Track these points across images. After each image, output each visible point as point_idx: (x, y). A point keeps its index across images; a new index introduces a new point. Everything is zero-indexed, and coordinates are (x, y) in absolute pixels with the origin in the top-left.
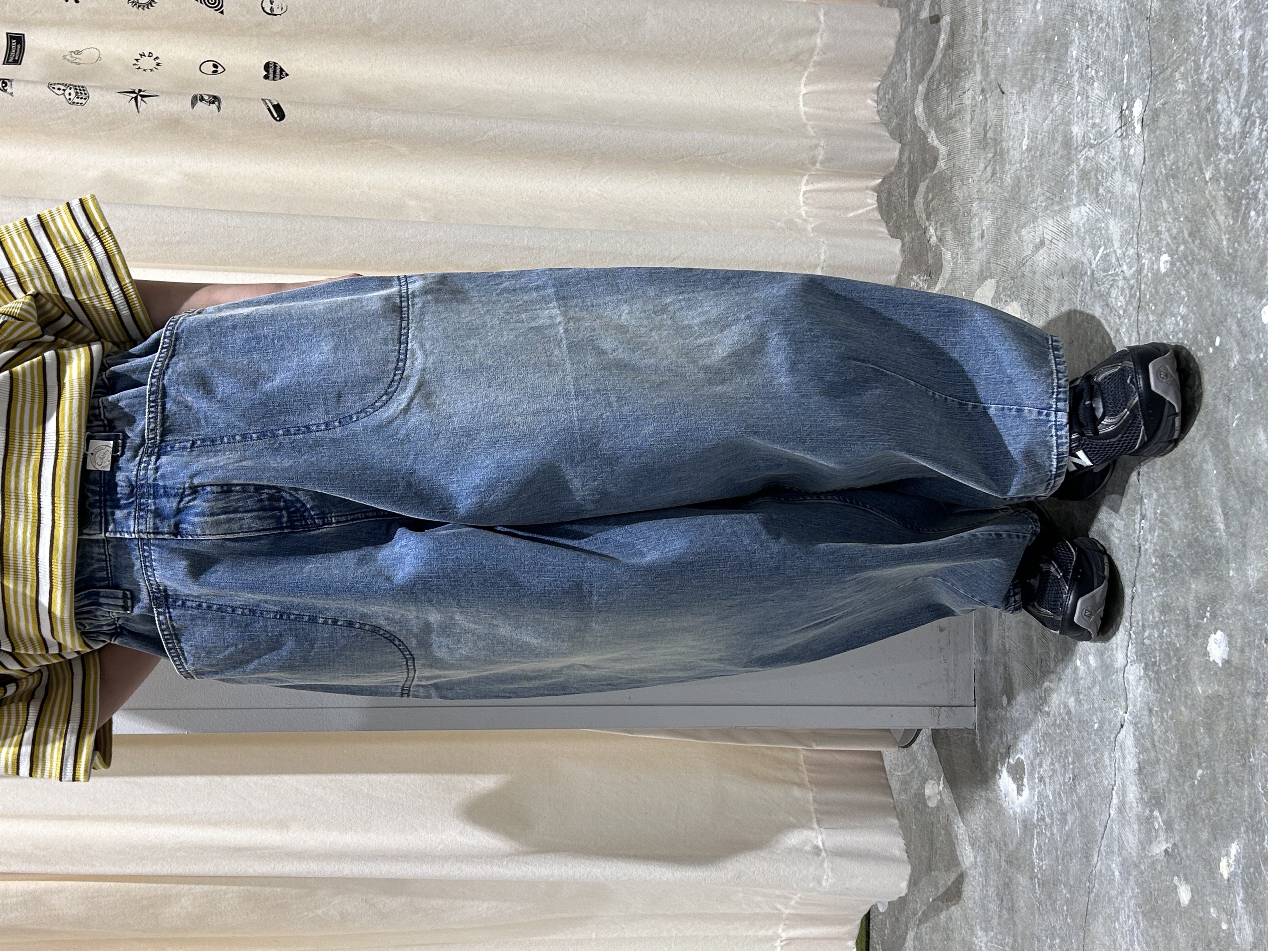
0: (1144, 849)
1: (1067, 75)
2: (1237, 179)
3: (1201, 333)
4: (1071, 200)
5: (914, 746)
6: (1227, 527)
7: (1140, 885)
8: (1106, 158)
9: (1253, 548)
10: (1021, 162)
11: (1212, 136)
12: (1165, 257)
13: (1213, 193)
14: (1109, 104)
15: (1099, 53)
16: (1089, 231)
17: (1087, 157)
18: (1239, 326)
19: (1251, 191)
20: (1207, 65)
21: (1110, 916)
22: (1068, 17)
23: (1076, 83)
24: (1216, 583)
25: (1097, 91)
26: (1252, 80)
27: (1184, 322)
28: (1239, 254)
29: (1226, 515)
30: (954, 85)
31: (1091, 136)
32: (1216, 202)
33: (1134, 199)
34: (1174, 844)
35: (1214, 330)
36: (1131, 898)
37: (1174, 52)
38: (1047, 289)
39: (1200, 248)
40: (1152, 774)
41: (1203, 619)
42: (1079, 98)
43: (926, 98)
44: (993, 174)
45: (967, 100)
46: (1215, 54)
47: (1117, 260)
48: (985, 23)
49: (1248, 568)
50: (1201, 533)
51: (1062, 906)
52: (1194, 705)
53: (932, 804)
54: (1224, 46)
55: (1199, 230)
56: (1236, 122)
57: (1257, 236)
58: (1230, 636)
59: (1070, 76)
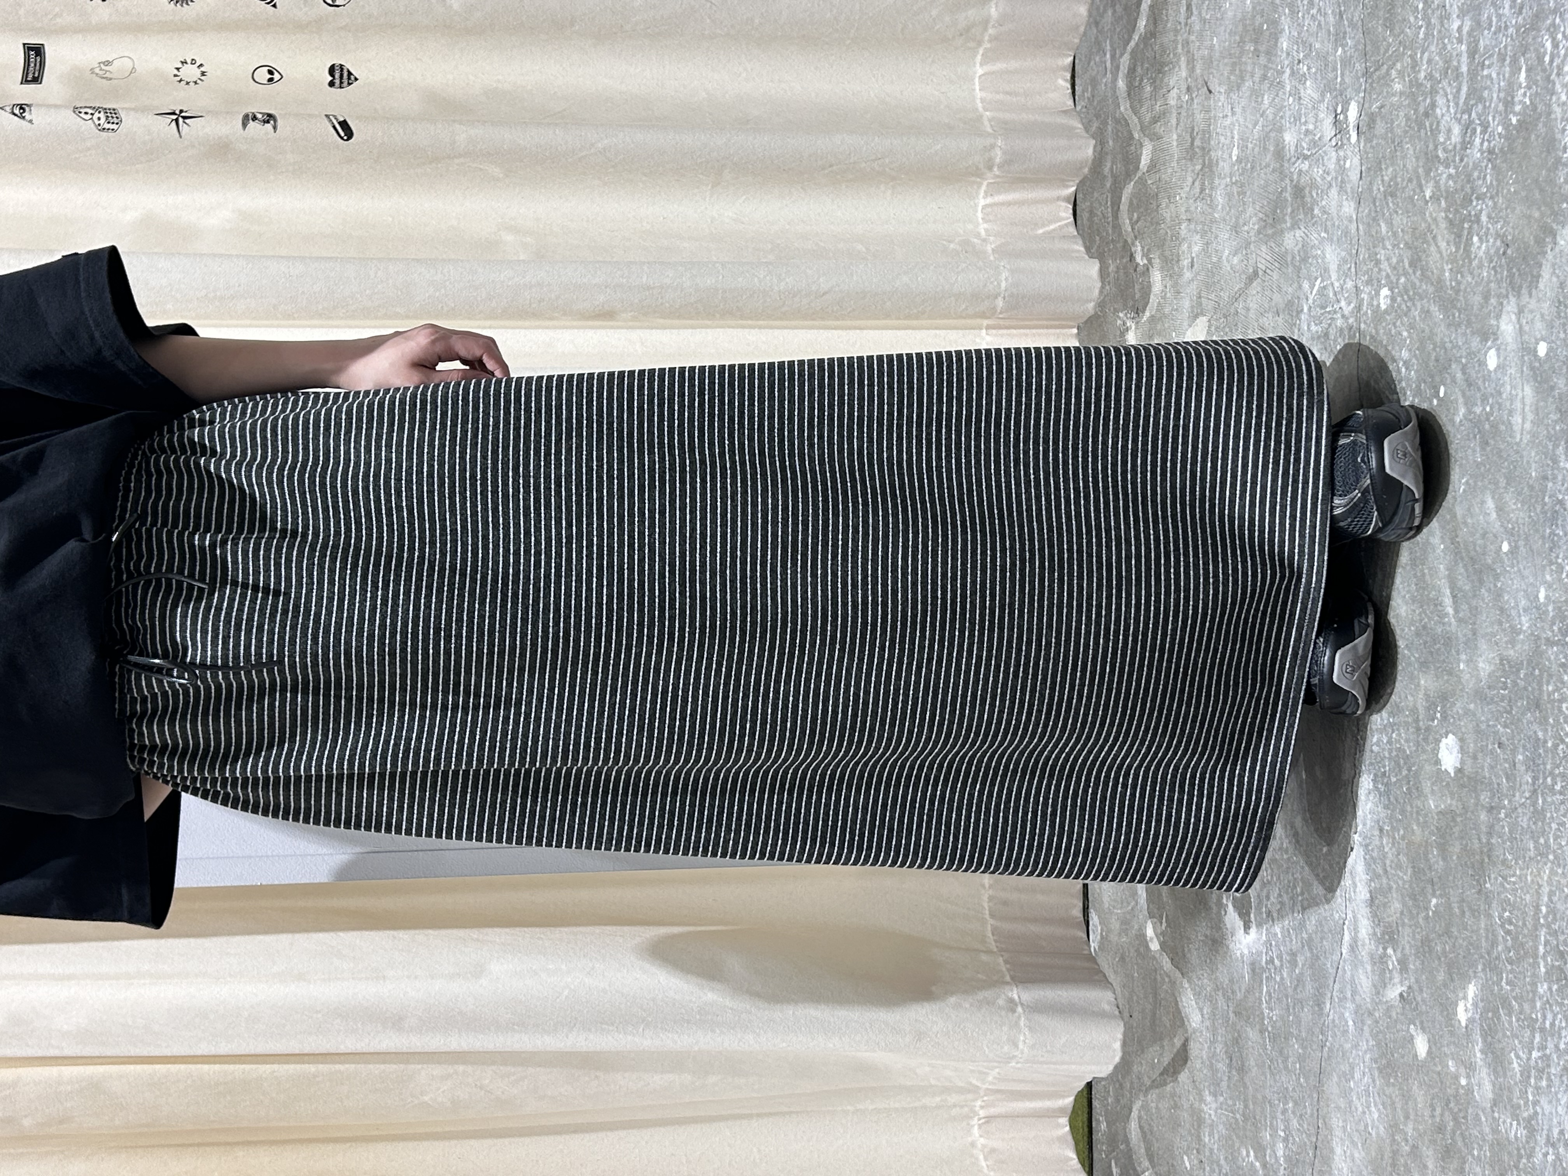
0: (1378, 993)
1: (1278, 72)
2: (1458, 197)
3: (1425, 382)
4: (1286, 222)
6: (1456, 611)
7: (1374, 1036)
8: (1321, 172)
9: (1483, 637)
10: (1231, 175)
11: (1431, 147)
12: (1385, 292)
13: (1434, 215)
14: (1323, 107)
15: (1311, 45)
16: (1305, 260)
17: (1300, 171)
18: (1464, 373)
19: (1473, 213)
20: (1425, 62)
21: (1344, 1075)
22: (1277, 1)
23: (1287, 81)
24: (1446, 678)
25: (1310, 91)
26: (1471, 79)
27: (1407, 369)
28: (1462, 287)
29: (1454, 597)
30: (1158, 82)
31: (1305, 145)
32: (1437, 225)
33: (1351, 221)
34: (1410, 987)
35: (1437, 379)
36: (1366, 1052)
37: (1389, 45)
39: (1421, 281)
40: (1385, 905)
41: (1433, 720)
42: (1291, 99)
44: (1202, 190)
45: (1172, 98)
46: (1433, 48)
47: (1335, 294)
48: (1189, 6)
49: (1480, 659)
50: (1430, 619)
51: (1294, 1063)
52: (1426, 822)
53: (1155, 946)
54: (1442, 38)
55: (1420, 259)
56: (1456, 130)
57: (1481, 266)
58: (1462, 740)
59: (1281, 73)
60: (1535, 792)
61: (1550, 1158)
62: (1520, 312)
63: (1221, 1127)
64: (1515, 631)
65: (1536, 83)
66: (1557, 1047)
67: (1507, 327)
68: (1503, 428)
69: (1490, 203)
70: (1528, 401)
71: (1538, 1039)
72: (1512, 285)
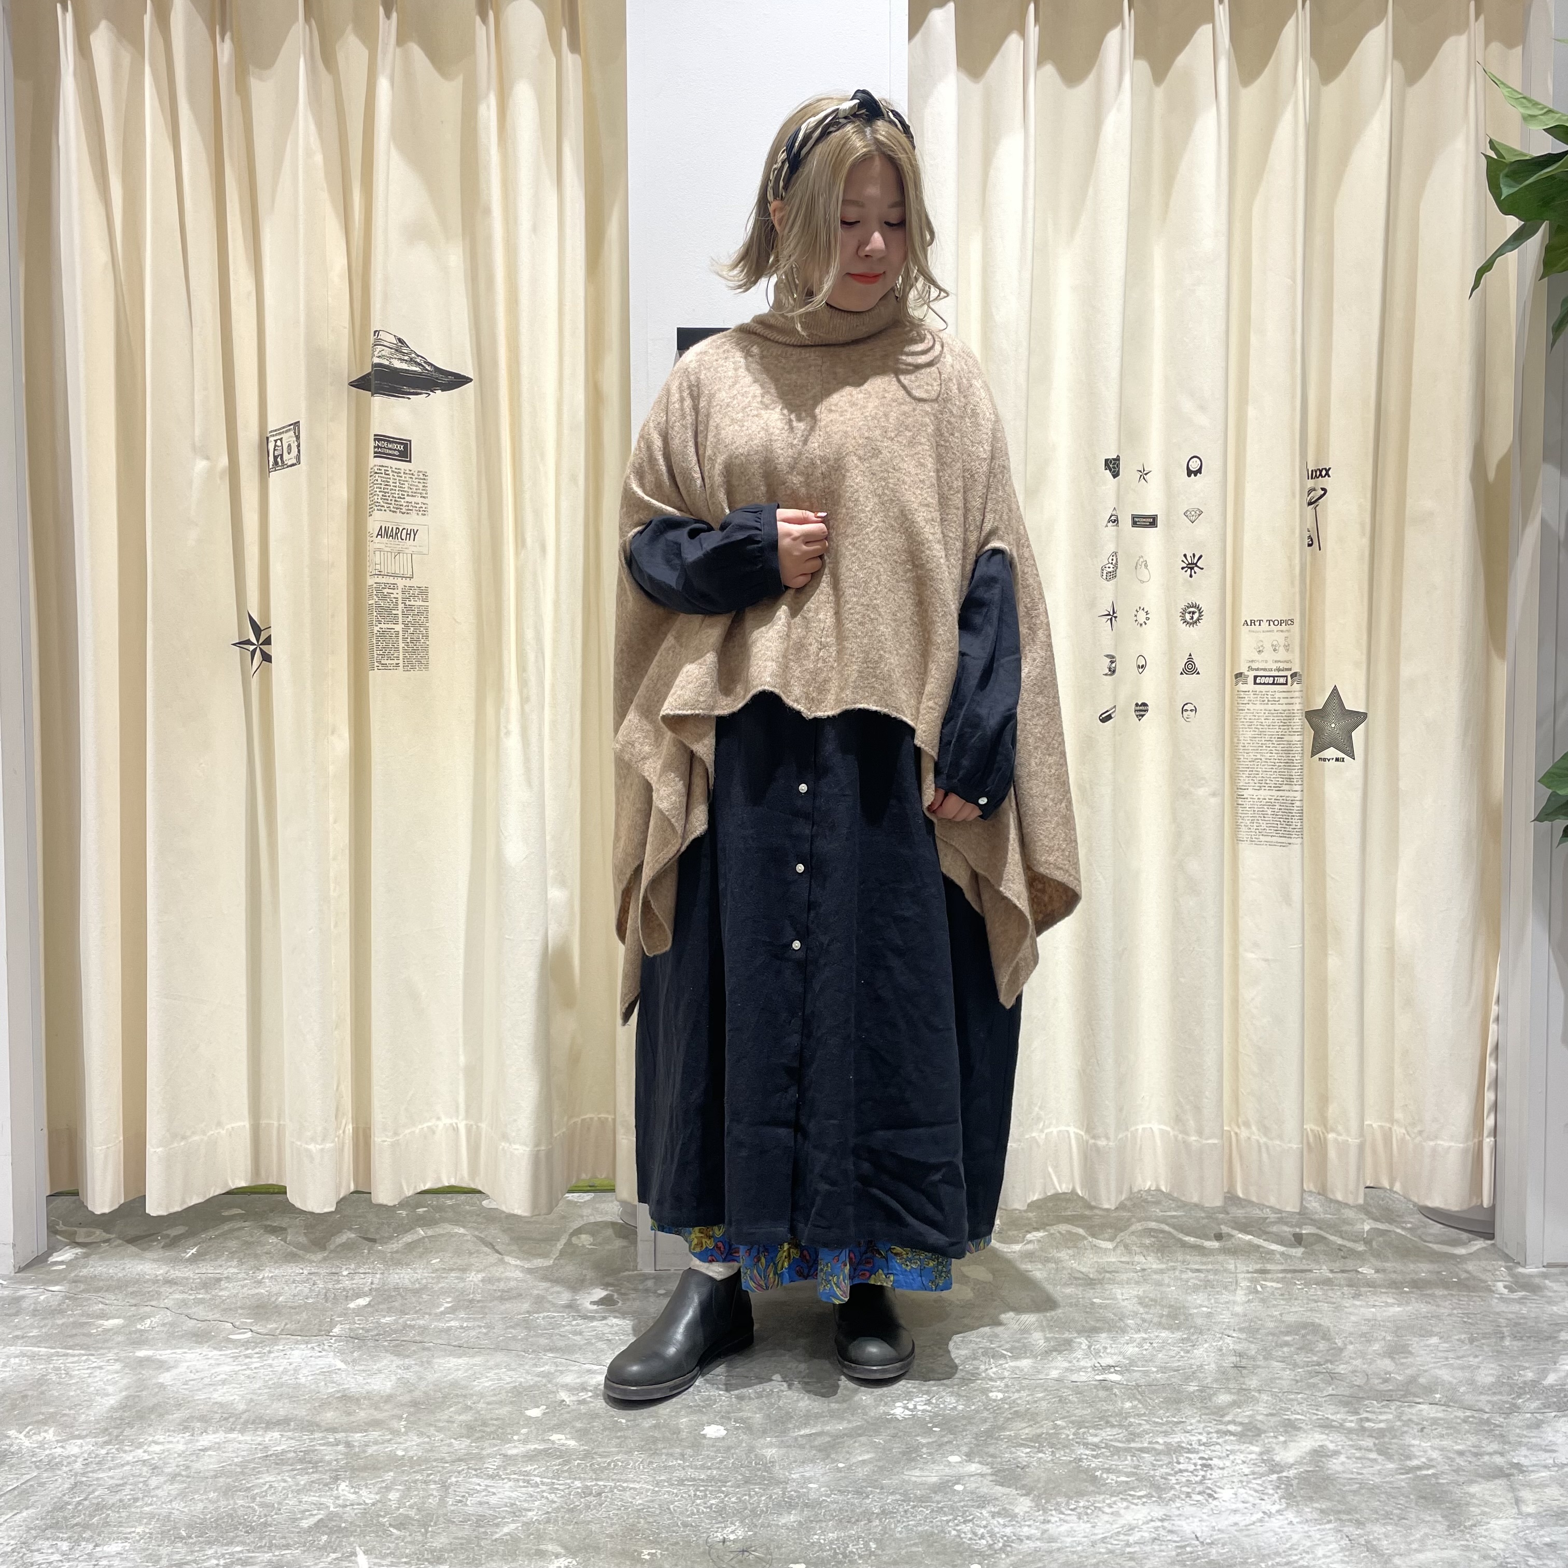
0: (563, 1387)
2: (1054, 1441)
3: (942, 1419)
6: (802, 1436)
7: (535, 1384)
8: (1079, 1357)
9: (786, 1452)
10: (1083, 1298)
12: (1000, 1396)
13: (1045, 1426)
14: (1120, 1358)
15: (1161, 1351)
16: (1024, 1346)
17: (1081, 1344)
18: (947, 1443)
19: (1044, 1449)
20: (1140, 1422)
21: (509, 1365)
22: (1192, 1330)
23: (1140, 1336)
24: (761, 1429)
25: (1132, 1350)
27: (951, 1409)
28: (999, 1442)
29: (811, 1435)
30: (1151, 1249)
31: (1097, 1346)
32: (1039, 1428)
33: (1046, 1375)
34: (569, 1406)
35: (944, 1427)
36: (525, 1379)
39: (1005, 1418)
41: (734, 1422)
42: (1128, 1338)
44: (1076, 1278)
45: (1139, 1258)
46: (1148, 1427)
47: (1001, 1365)
48: (1198, 1271)
49: (773, 1450)
50: (797, 1421)
51: (511, 1333)
52: (671, 1417)
53: (574, 1241)
54: (1153, 1432)
55: (1019, 1417)
56: (1096, 1440)
57: (1011, 1453)
58: (723, 1439)
59: (1146, 1331)
60: (694, 1480)
61: (478, 1488)
62: (982, 1475)
63: (461, 1285)
64: (790, 1470)
65: (1119, 1486)
66: (543, 1491)
67: (973, 1467)
68: (913, 1464)
69: (1049, 1459)
70: (928, 1479)
71: (548, 1481)
72: (999, 1471)
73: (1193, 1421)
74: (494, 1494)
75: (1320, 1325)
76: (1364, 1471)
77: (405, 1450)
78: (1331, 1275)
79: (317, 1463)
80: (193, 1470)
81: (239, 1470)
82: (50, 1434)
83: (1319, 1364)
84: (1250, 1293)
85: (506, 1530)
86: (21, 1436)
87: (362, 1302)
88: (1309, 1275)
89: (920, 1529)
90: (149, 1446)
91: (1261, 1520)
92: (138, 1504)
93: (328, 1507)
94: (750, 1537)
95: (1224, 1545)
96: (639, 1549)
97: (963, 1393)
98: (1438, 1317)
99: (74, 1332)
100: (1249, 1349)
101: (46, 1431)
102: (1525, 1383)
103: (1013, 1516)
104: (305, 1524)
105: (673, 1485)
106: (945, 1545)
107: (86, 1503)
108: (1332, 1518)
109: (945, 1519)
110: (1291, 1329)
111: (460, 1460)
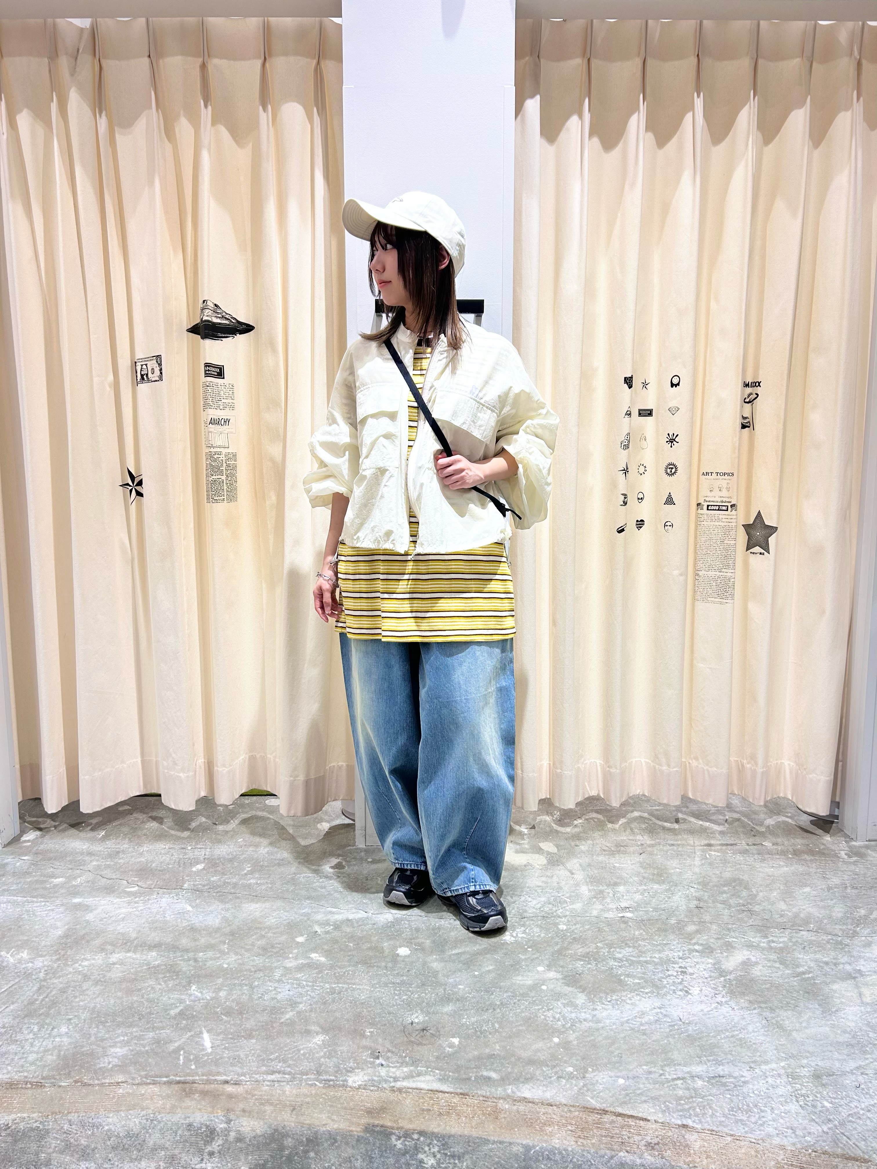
0: (316, 922)
2: (597, 956)
3: (533, 943)
4: (591, 886)
5: (344, 817)
6: (453, 954)
7: (300, 921)
8: (608, 902)
9: (445, 964)
10: (609, 863)
11: (615, 946)
12: (565, 927)
13: (591, 947)
14: (632, 903)
15: (654, 898)
16: (577, 895)
17: (609, 893)
18: (536, 958)
19: (591, 962)
20: (645, 944)
21: (285, 908)
22: (671, 884)
23: (642, 888)
24: (430, 950)
25: (638, 897)
27: (538, 936)
28: (566, 958)
29: (458, 954)
30: (646, 831)
31: (618, 895)
32: (588, 948)
33: (590, 914)
34: (320, 935)
35: (534, 948)
36: (295, 917)
38: (552, 876)
39: (568, 942)
40: (348, 925)
41: (415, 945)
42: (635, 889)
43: (641, 817)
44: (604, 850)
45: (639, 837)
46: (649, 947)
47: (565, 907)
48: (673, 845)
49: (437, 963)
51: (285, 887)
52: (379, 942)
53: (319, 826)
54: (652, 950)
55: (576, 941)
56: (620, 956)
57: (573, 965)
58: (409, 956)
59: (645, 885)
60: (394, 983)
61: (270, 988)
62: (557, 979)
63: (256, 856)
64: (448, 977)
65: (634, 986)
66: (308, 991)
67: (552, 974)
68: (517, 972)
69: (594, 969)
70: (526, 982)
71: (310, 984)
72: (566, 976)
73: (675, 943)
74: (280, 993)
75: (743, 880)
76: (773, 975)
77: (228, 964)
78: (747, 847)
79: (178, 972)
80: (107, 977)
81: (133, 977)
82: (25, 955)
83: (744, 905)
84: (703, 859)
85: (288, 1016)
86: (8, 956)
87: (200, 867)
88: (735, 848)
89: (523, 1014)
90: (82, 961)
91: (716, 1008)
92: (77, 1000)
93: (185, 1001)
94: (427, 1021)
95: (696, 1024)
96: (363, 1028)
97: (544, 926)
98: (809, 874)
99: (37, 886)
100: (704, 895)
101: (22, 952)
102: (860, 917)
103: (576, 1006)
104: (172, 1013)
105: (380, 986)
106: (537, 1025)
107: (47, 999)
108: (756, 1006)
109: (536, 1008)
110: (728, 883)
111: (260, 970)
